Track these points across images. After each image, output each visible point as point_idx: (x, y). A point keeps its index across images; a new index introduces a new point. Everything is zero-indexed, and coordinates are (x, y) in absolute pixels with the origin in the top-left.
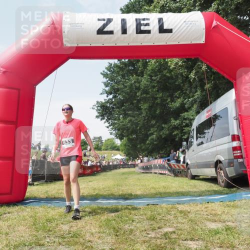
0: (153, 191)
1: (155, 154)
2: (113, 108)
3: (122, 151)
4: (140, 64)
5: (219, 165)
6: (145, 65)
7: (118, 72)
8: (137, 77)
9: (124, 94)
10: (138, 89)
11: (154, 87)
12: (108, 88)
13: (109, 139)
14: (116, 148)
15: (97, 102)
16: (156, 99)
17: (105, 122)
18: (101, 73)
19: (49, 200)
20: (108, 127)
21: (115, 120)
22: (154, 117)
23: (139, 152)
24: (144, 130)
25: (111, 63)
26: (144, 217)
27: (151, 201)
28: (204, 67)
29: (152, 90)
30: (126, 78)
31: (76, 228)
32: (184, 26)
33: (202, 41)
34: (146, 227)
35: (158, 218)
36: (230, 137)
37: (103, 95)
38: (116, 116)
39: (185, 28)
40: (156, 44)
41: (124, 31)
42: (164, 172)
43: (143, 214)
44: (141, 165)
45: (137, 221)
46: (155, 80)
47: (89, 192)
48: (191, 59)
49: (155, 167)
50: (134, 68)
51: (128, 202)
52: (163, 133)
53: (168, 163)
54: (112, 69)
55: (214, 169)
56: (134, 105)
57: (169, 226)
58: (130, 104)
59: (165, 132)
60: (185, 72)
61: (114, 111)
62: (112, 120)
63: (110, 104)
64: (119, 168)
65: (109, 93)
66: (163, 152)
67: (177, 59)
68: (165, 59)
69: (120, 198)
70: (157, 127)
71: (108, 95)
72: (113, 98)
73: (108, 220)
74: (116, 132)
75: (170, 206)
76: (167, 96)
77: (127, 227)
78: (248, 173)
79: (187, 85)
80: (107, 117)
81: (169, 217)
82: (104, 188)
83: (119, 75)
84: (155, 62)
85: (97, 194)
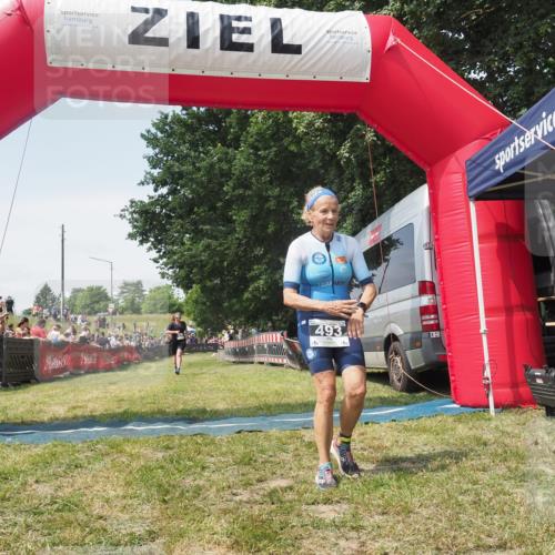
0: (253, 402)
1: (262, 321)
2: (168, 217)
3: (189, 315)
4: (232, 119)
5: (394, 345)
6: (244, 121)
7: (183, 134)
8: (225, 149)
9: (194, 186)
10: (227, 175)
11: (262, 173)
12: (158, 170)
13: (159, 288)
14: (175, 308)
15: (132, 202)
16: (267, 199)
17: (150, 249)
18: (142, 136)
19: (8, 427)
21: (173, 244)
22: (260, 241)
23: (227, 318)
24: (240, 268)
25: (166, 112)
26: (230, 459)
27: (247, 424)
28: (370, 136)
29: (257, 180)
31: (70, 490)
32: (328, 42)
33: (364, 76)
35: (260, 460)
36: (416, 286)
37: (146, 186)
38: (176, 235)
39: (329, 45)
40: (266, 76)
41: (193, 42)
42: (280, 361)
43: (226, 453)
44: (230, 345)
45: (213, 467)
46: (265, 158)
47: (106, 407)
48: (342, 115)
49: (261, 350)
50: (220, 127)
51: (197, 427)
53: (287, 342)
54: (167, 128)
55: (383, 353)
56: (219, 211)
57: (282, 475)
58: (209, 210)
60: (329, 144)
61: (171, 224)
62: (166, 243)
63: (162, 208)
65: (159, 183)
66: (280, 317)
67: (312, 114)
68: (288, 112)
69: (179, 420)
70: (267, 264)
71: (157, 186)
72: (168, 194)
73: (148, 469)
74: (174, 272)
75: (288, 432)
76: (291, 194)
77: (189, 481)
78: (449, 361)
79: (333, 173)
80: (156, 237)
81: (284, 456)
82: (143, 398)
83: (185, 143)
84: (264, 118)
85: (125, 412)
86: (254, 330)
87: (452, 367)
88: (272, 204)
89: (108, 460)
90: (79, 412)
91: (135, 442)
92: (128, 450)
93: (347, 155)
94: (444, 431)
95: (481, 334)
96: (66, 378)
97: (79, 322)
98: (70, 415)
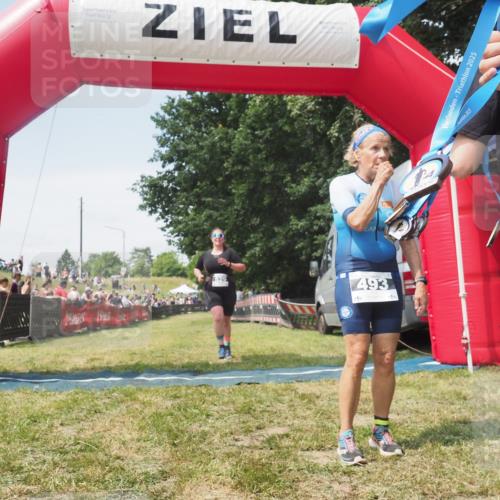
1: (257, 284)
2: (175, 190)
3: (192, 278)
4: (232, 102)
6: (243, 104)
7: (188, 117)
8: (225, 129)
9: (198, 163)
10: (227, 153)
11: (259, 151)
12: (166, 149)
13: (165, 254)
14: (180, 272)
15: (143, 177)
16: (262, 174)
17: (158, 219)
18: (152, 118)
19: (36, 376)
20: (163, 229)
21: (179, 214)
22: (256, 212)
24: (238, 237)
25: (173, 97)
26: (231, 407)
27: (247, 377)
29: (254, 157)
30: (203, 129)
31: (91, 433)
32: (320, 32)
33: (354, 63)
34: (233, 427)
35: (259, 410)
36: (400, 253)
37: (154, 162)
38: (181, 206)
39: (321, 35)
40: (264, 64)
41: (200, 33)
42: (274, 321)
43: (227, 403)
45: (217, 415)
46: (261, 137)
47: (121, 359)
48: (331, 98)
49: (257, 310)
51: (200, 378)
52: (276, 244)
53: (281, 303)
54: (174, 110)
56: (219, 185)
57: (279, 423)
58: (211, 184)
59: (278, 243)
60: (320, 124)
61: (177, 197)
62: (172, 214)
63: (169, 182)
64: (186, 312)
65: (167, 159)
66: (274, 281)
67: (305, 98)
68: (282, 95)
69: (184, 372)
70: (263, 232)
71: (165, 163)
72: (174, 170)
73: (158, 415)
74: (180, 240)
75: (283, 385)
76: (285, 170)
77: (195, 428)
78: (430, 321)
79: (323, 150)
80: (163, 208)
81: (280, 406)
82: (152, 352)
83: (189, 124)
84: (261, 101)
85: (137, 364)
86: (250, 293)
87: (433, 327)
88: (267, 179)
89: (123, 407)
90: (97, 364)
91: (147, 391)
92: (141, 398)
93: (336, 134)
94: (426, 386)
95: (460, 298)
96: (84, 333)
97: (95, 283)
98: (89, 366)
